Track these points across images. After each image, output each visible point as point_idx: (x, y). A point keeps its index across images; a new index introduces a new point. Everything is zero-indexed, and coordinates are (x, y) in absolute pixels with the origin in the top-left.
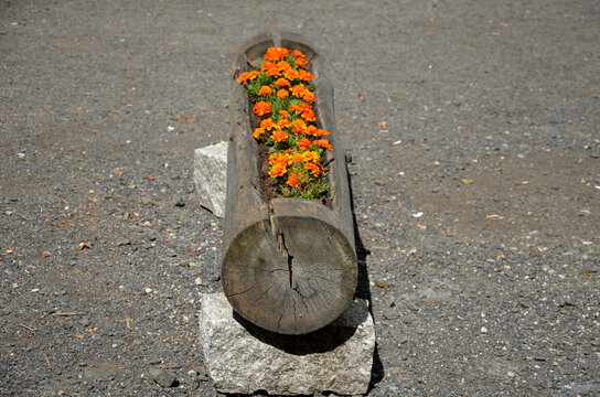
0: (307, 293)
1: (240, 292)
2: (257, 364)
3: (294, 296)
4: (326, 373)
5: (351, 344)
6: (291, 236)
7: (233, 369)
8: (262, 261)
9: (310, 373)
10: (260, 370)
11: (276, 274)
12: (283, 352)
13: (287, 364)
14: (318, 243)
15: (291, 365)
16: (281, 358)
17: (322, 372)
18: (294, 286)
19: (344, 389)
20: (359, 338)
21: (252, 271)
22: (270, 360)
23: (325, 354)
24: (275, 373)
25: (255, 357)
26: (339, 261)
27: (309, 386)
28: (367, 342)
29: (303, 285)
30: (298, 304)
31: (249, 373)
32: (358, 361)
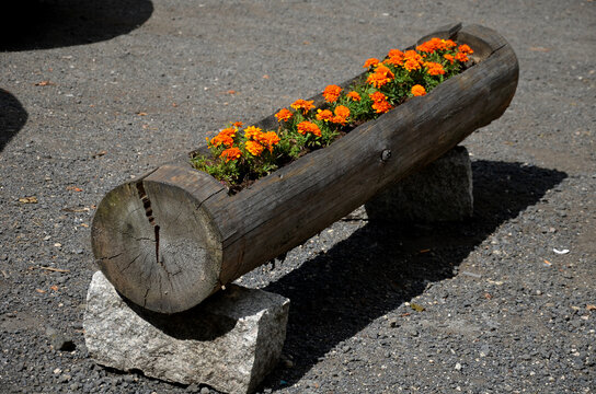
0: (173, 269)
1: (109, 256)
2: (134, 341)
3: (160, 271)
4: (204, 364)
5: (231, 337)
6: (157, 204)
7: (108, 340)
8: (130, 226)
9: (187, 360)
10: (136, 347)
11: (142, 243)
12: (161, 332)
13: (165, 346)
14: (183, 217)
15: (170, 348)
16: (159, 339)
17: (200, 363)
18: (160, 260)
19: (221, 386)
20: (241, 332)
21: (120, 236)
22: (147, 338)
23: (205, 343)
24: (152, 353)
25: (132, 332)
26: (204, 239)
27: (185, 375)
28: (249, 338)
29: (169, 259)
30: (163, 280)
31: (124, 348)
32: (237, 357)
